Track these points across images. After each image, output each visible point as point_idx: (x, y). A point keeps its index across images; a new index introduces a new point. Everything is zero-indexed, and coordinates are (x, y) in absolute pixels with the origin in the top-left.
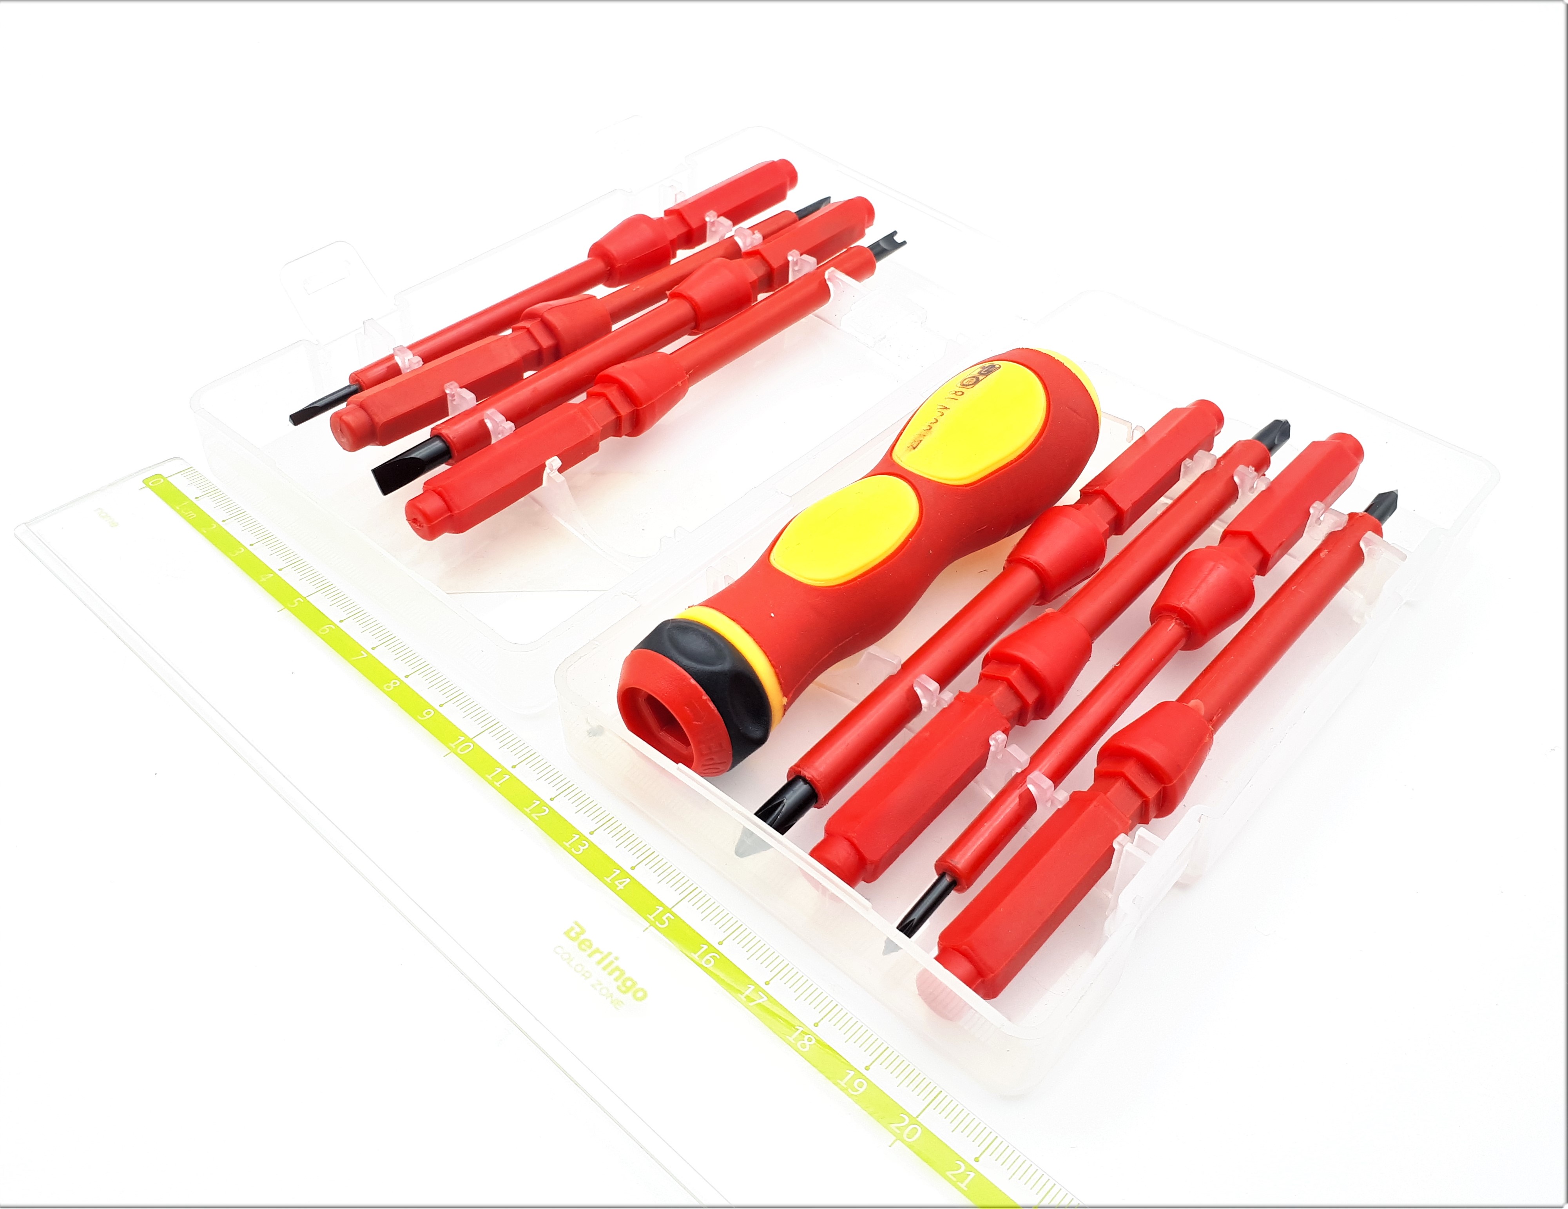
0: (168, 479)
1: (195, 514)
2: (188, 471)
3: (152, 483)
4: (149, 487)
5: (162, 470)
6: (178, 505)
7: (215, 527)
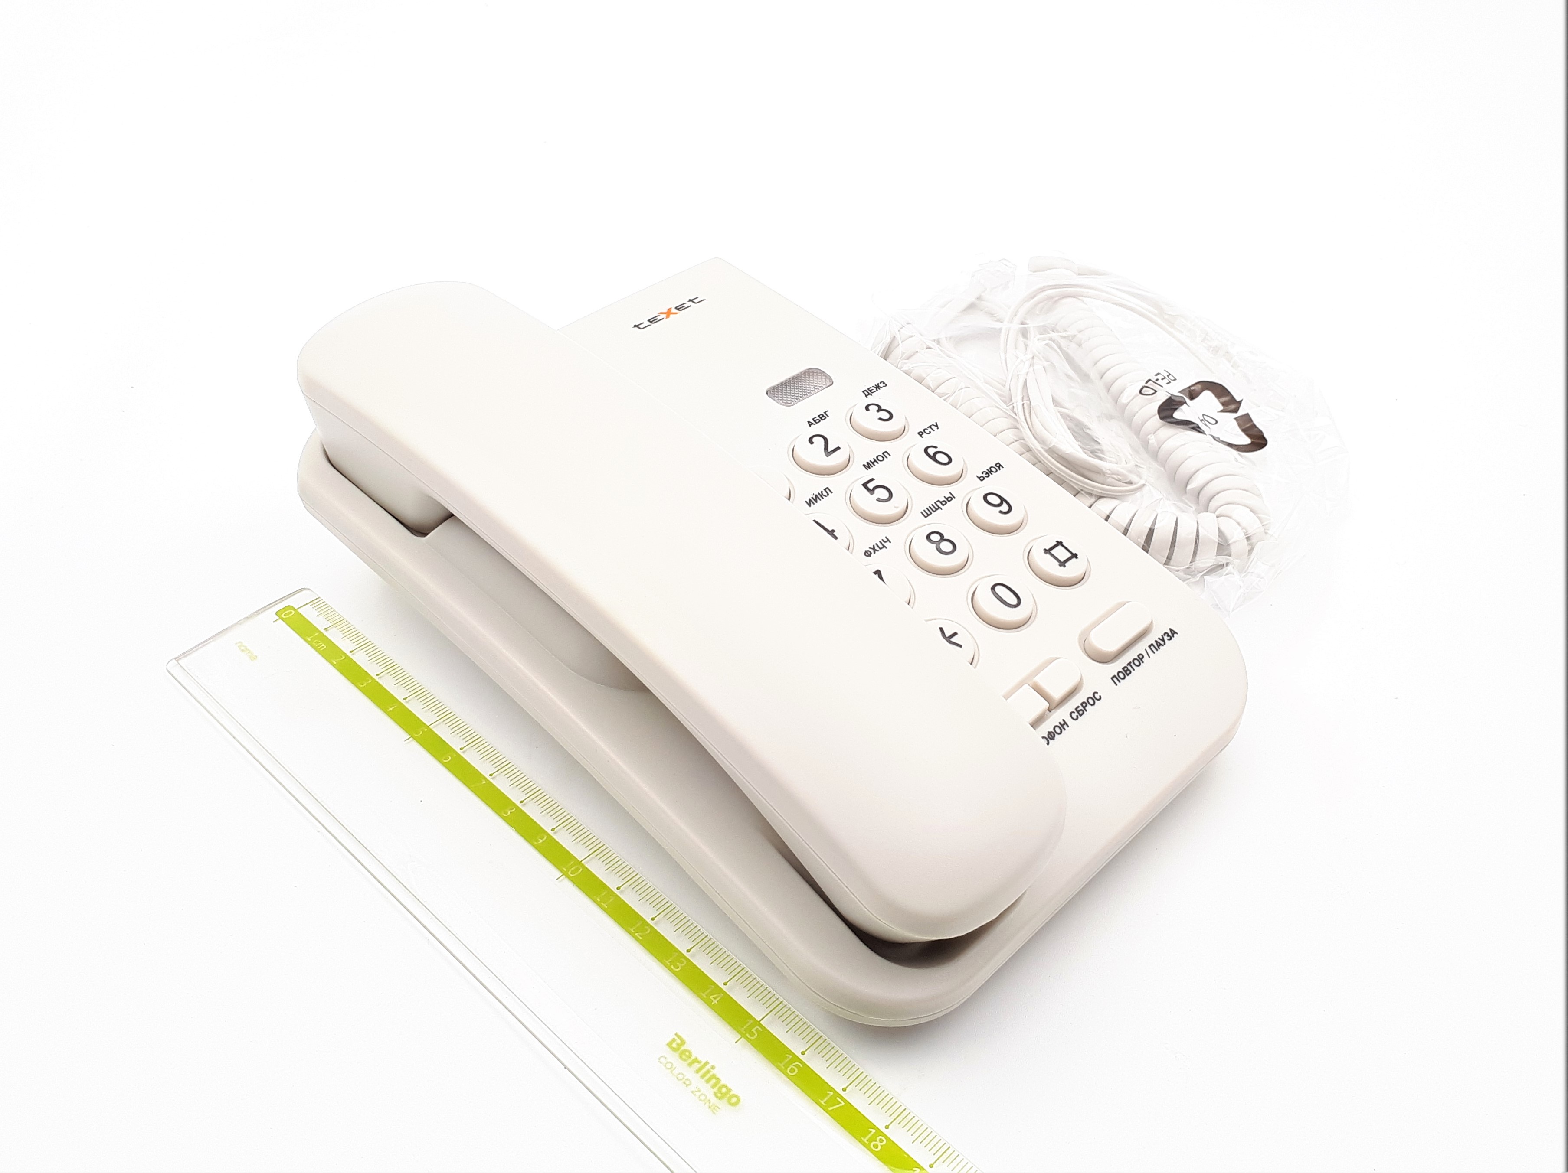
0: (299, 610)
1: (324, 645)
2: (316, 602)
3: (284, 615)
4: (282, 619)
5: (293, 602)
6: (309, 637)
7: (344, 657)
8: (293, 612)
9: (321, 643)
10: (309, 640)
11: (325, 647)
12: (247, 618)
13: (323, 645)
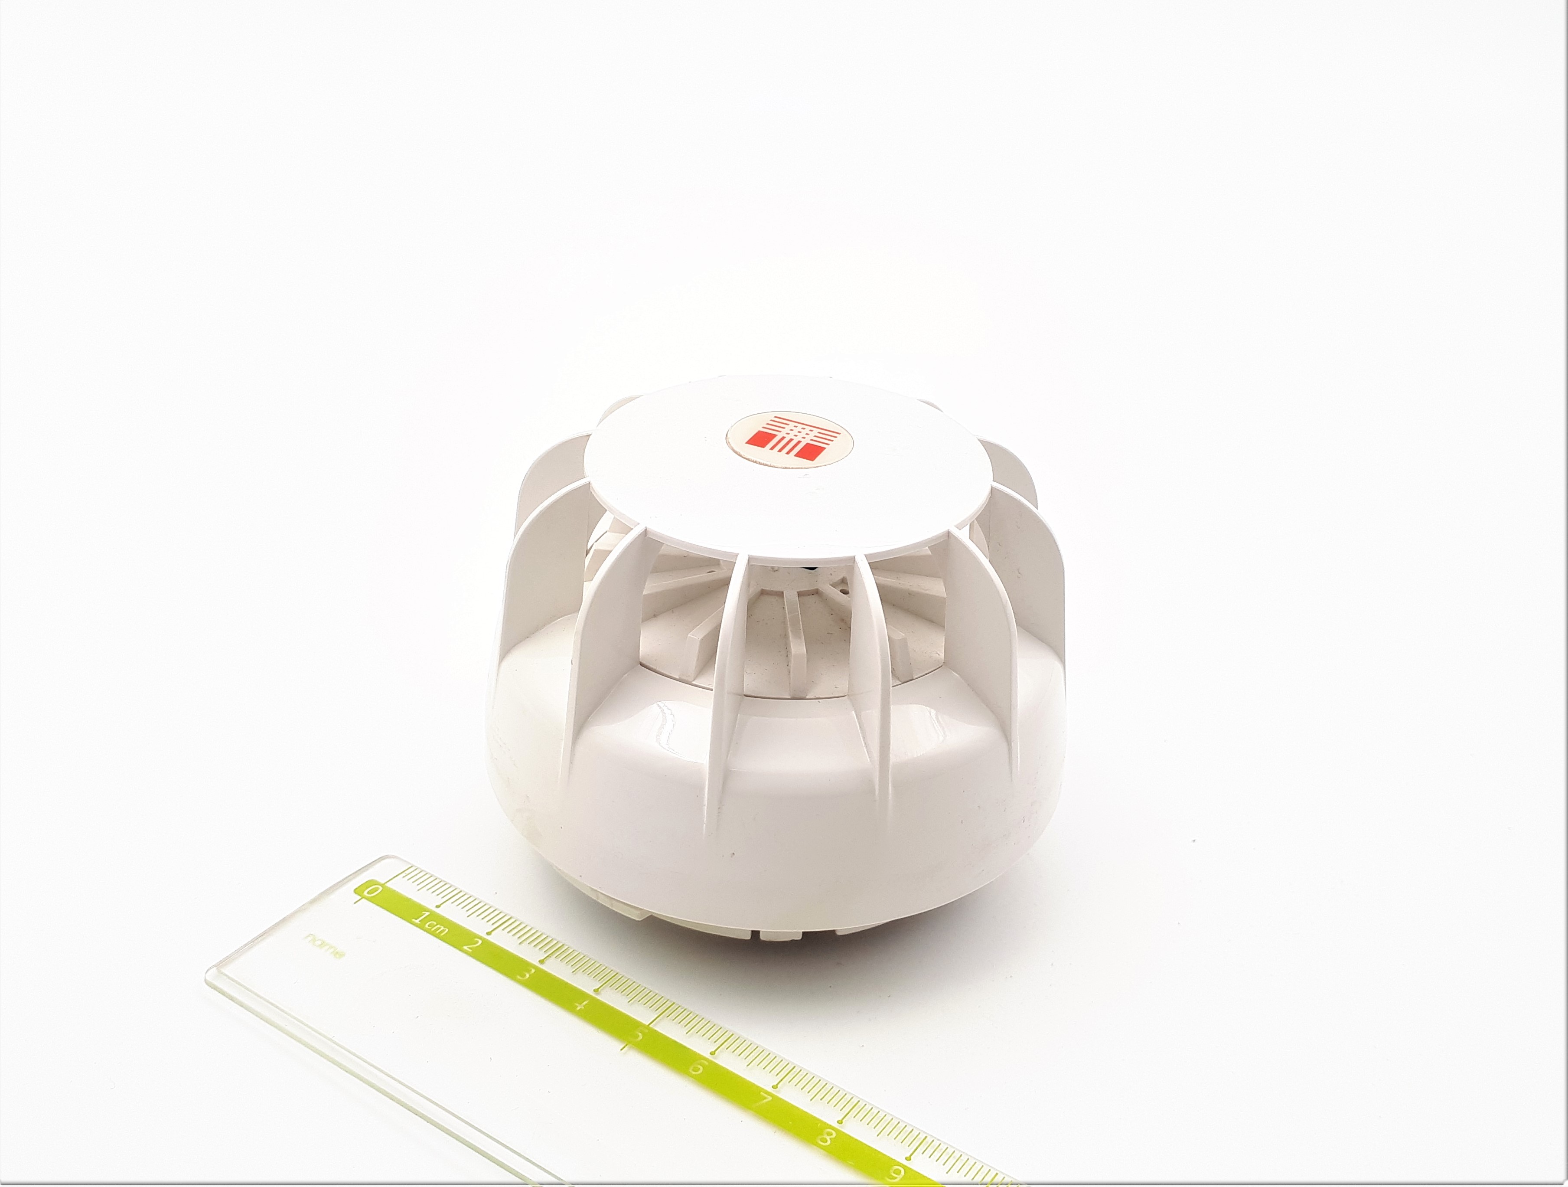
0: (388, 885)
1: (444, 927)
2: (410, 871)
3: (368, 893)
4: (365, 898)
5: (378, 874)
6: (416, 919)
7: (480, 942)
8: (381, 889)
9: (438, 926)
10: (417, 921)
11: (447, 930)
12: (313, 901)
13: (442, 928)
